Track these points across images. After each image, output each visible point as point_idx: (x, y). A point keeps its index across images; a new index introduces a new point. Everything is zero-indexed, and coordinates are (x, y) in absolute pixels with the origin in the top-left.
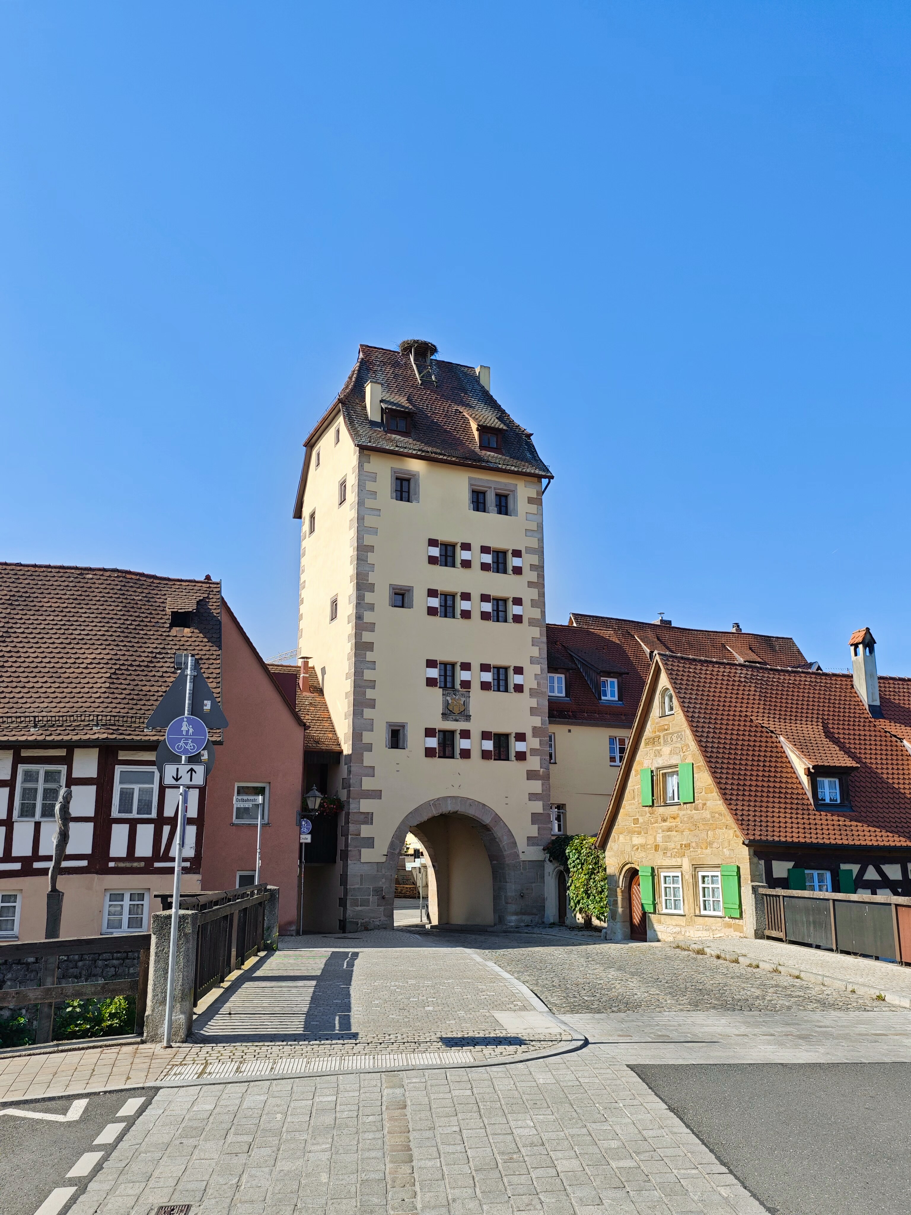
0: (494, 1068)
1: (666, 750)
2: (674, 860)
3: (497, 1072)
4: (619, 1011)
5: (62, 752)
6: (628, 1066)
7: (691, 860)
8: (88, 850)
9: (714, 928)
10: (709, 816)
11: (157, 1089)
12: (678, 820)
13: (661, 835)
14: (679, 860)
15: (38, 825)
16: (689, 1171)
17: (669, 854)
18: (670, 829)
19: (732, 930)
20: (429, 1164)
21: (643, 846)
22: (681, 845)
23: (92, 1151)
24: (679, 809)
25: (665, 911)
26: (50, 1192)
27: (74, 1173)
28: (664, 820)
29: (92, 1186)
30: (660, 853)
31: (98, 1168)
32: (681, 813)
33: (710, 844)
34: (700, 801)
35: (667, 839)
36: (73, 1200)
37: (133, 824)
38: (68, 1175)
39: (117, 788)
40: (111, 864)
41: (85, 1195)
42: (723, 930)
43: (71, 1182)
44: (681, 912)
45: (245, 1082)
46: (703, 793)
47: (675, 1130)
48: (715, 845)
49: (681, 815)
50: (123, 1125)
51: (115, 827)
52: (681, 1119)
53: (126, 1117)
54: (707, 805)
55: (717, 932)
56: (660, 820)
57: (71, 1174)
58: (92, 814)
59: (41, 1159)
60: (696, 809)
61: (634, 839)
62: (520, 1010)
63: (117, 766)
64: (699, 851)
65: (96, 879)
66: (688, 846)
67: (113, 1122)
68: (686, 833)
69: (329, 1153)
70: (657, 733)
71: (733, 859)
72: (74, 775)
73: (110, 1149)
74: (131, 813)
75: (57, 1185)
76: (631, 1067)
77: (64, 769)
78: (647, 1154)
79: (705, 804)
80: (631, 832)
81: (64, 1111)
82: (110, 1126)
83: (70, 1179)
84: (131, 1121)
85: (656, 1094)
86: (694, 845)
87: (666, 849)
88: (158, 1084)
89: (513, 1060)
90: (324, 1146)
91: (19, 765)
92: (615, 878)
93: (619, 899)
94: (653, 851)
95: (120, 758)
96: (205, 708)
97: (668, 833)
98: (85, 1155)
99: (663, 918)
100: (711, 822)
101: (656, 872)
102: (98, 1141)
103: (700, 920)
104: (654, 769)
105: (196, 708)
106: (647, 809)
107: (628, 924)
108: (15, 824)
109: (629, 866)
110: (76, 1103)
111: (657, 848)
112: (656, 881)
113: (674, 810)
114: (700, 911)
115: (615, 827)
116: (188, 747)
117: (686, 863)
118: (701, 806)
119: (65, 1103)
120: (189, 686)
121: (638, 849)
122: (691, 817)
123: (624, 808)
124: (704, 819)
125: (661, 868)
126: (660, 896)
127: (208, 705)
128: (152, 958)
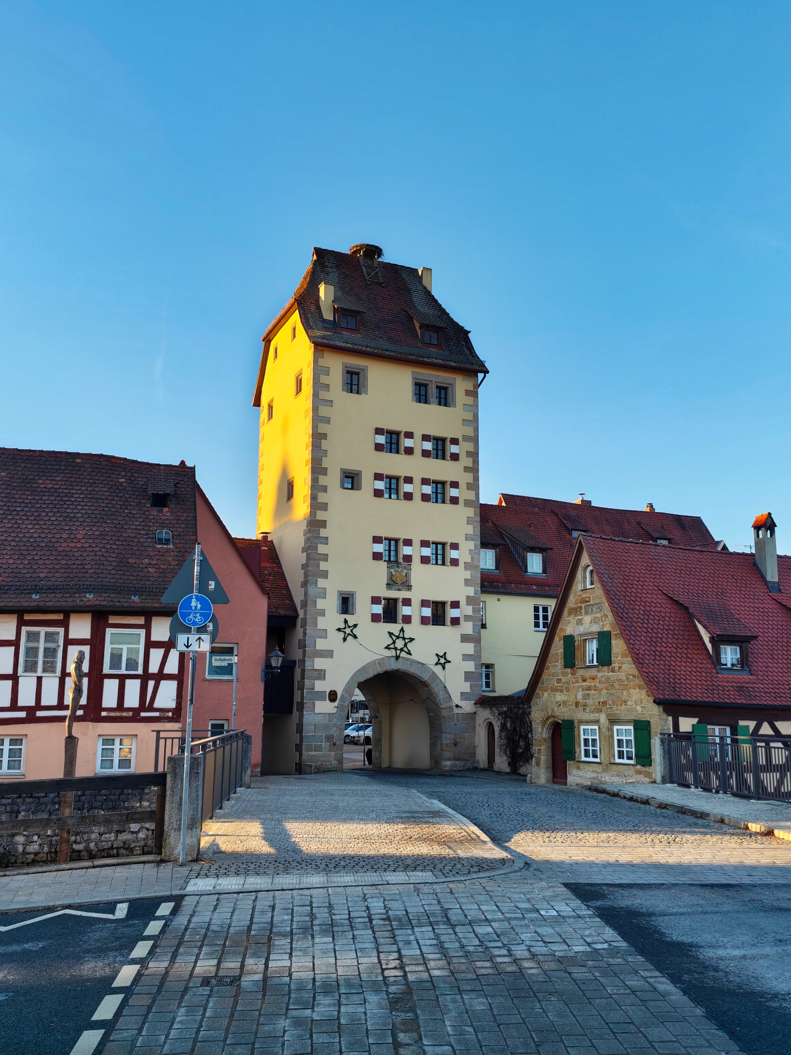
1: (587, 619)
2: (592, 715)
5: (60, 617)
6: (562, 884)
7: (607, 715)
9: (626, 774)
10: (624, 678)
11: (182, 897)
12: (597, 680)
13: (581, 694)
14: (597, 715)
15: (39, 679)
17: (588, 710)
18: (589, 688)
19: (642, 776)
21: (564, 702)
22: (599, 702)
23: (144, 940)
24: (598, 671)
25: (584, 759)
26: (121, 968)
27: (135, 954)
28: (584, 681)
29: (150, 964)
30: (581, 708)
31: (152, 952)
32: (600, 675)
33: (625, 702)
34: (617, 664)
35: (586, 696)
36: (140, 973)
37: (122, 679)
38: (130, 957)
39: (108, 648)
40: (104, 714)
41: (149, 971)
42: (634, 777)
43: (134, 961)
44: (598, 760)
45: (252, 892)
46: (620, 657)
48: (629, 703)
49: (599, 676)
50: (163, 922)
51: (106, 681)
53: (163, 916)
54: (623, 668)
55: (629, 778)
56: (580, 680)
60: (613, 671)
61: (557, 696)
63: (107, 629)
64: (615, 707)
65: (91, 726)
66: (604, 703)
67: (154, 920)
68: (604, 692)
70: (579, 605)
72: (71, 636)
73: (157, 939)
74: (120, 669)
75: (125, 963)
76: (565, 885)
77: (61, 630)
79: (620, 667)
80: (554, 690)
81: (112, 912)
82: (152, 923)
83: (133, 959)
84: (168, 919)
86: (610, 702)
87: (585, 705)
88: (182, 892)
91: (23, 628)
92: (540, 730)
93: (543, 748)
94: (574, 707)
95: (110, 622)
96: (210, 587)
97: (588, 692)
98: (140, 943)
99: (581, 765)
100: (626, 682)
101: (576, 725)
102: (147, 932)
103: (615, 767)
104: (575, 635)
105: (203, 588)
106: (569, 670)
107: (551, 770)
108: (20, 678)
109: (552, 719)
110: (119, 906)
111: (577, 704)
112: (576, 733)
113: (593, 672)
114: (614, 759)
115: (539, 685)
116: (197, 620)
117: (603, 718)
118: (617, 668)
119: (110, 907)
120: (196, 569)
121: (560, 705)
122: (608, 678)
123: (548, 669)
124: (620, 680)
125: (581, 722)
126: (580, 746)
127: (212, 585)
128: (169, 793)
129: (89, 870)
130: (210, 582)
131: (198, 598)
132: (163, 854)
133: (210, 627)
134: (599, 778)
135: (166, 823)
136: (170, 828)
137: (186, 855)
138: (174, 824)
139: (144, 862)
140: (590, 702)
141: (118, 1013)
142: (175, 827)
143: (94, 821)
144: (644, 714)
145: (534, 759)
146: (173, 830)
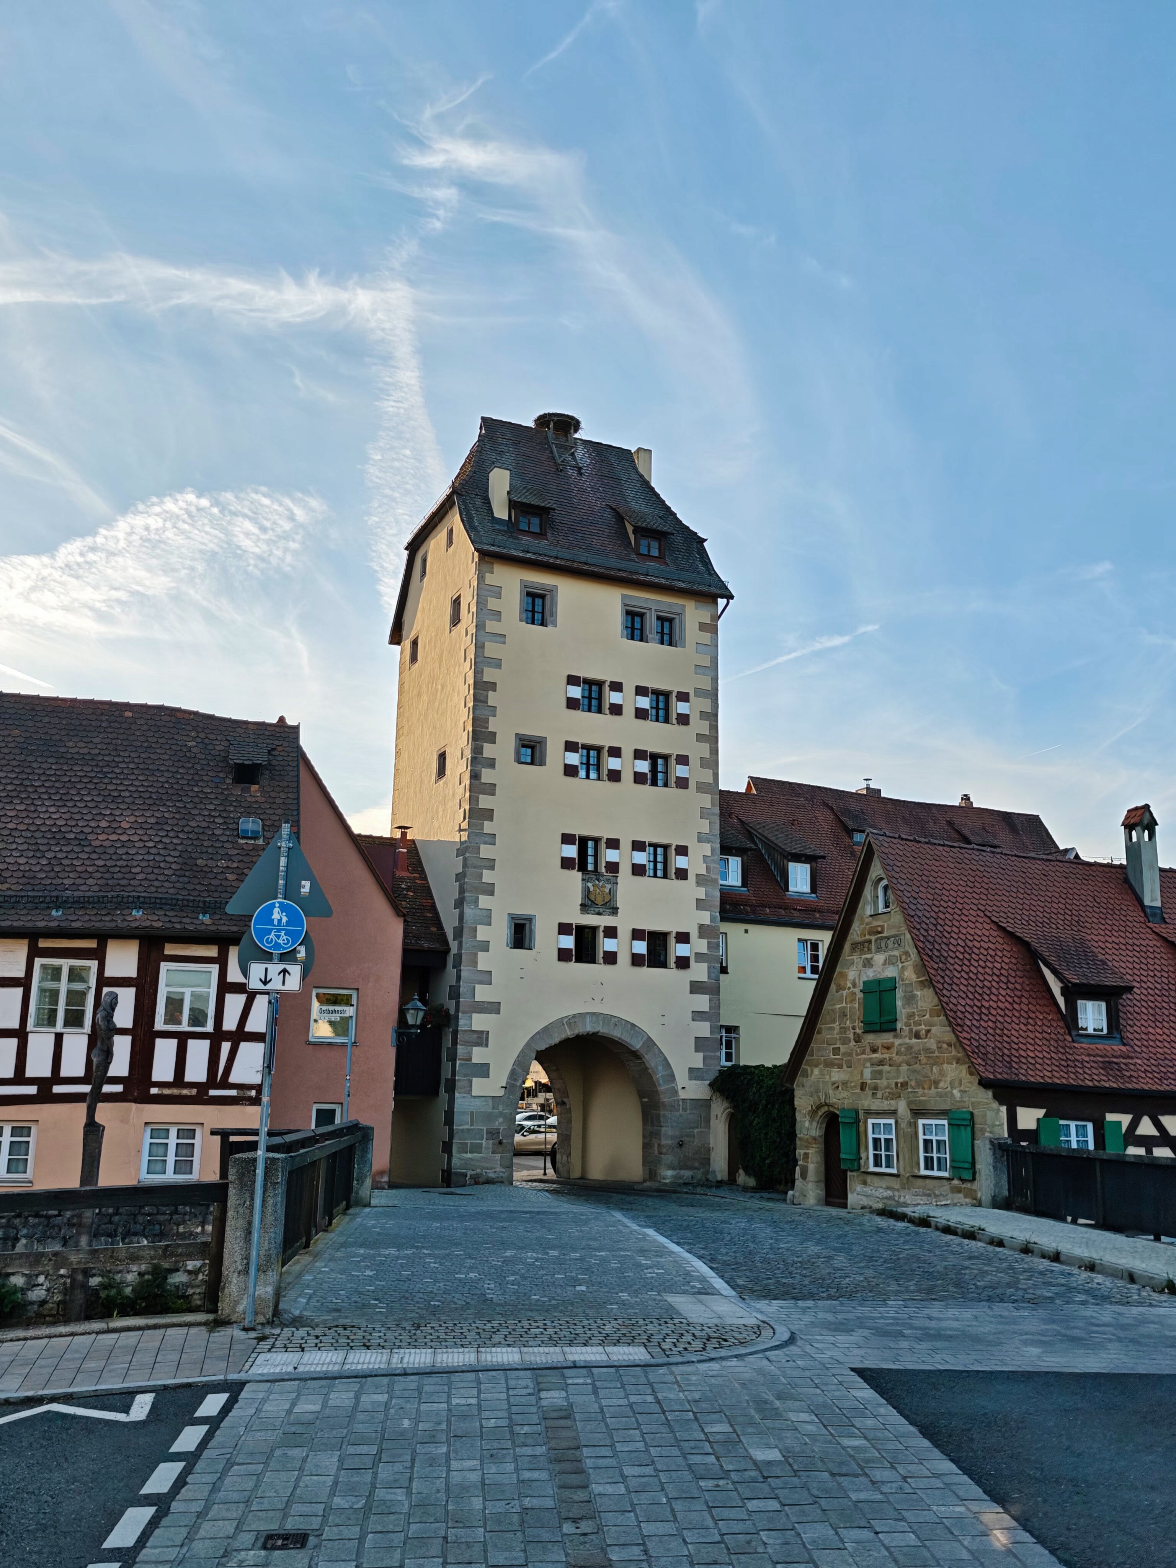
0: (678, 1368)
1: (878, 959)
2: (886, 1102)
3: (682, 1373)
5: (93, 944)
6: (853, 1369)
7: (909, 1104)
8: (125, 1073)
9: (937, 1192)
10: (934, 1047)
11: (243, 1385)
12: (894, 1050)
13: (869, 1070)
14: (893, 1102)
15: (59, 1037)
17: (879, 1095)
18: (881, 1063)
19: (961, 1195)
21: (845, 1083)
22: (896, 1084)
23: (169, 1461)
24: (895, 1036)
25: (872, 1169)
26: (122, 1513)
27: (150, 1488)
28: (874, 1051)
29: (174, 1506)
30: (868, 1092)
31: (181, 1483)
32: (897, 1042)
33: (936, 1083)
34: (923, 1027)
35: (876, 1075)
36: (154, 1523)
37: (183, 1039)
38: (142, 1492)
39: (163, 992)
40: (154, 1091)
41: (167, 1518)
42: (948, 1197)
43: (149, 1500)
44: (894, 1171)
45: (356, 1377)
46: (928, 1016)
48: (941, 1085)
49: (896, 1044)
50: (205, 1428)
51: (159, 1042)
53: (208, 1418)
54: (931, 1033)
55: (941, 1198)
56: (868, 1050)
60: (916, 1037)
61: (833, 1074)
62: (698, 1293)
63: (162, 964)
64: (920, 1091)
65: (134, 1109)
66: (905, 1085)
67: (192, 1424)
68: (904, 1068)
69: (480, 1472)
70: (867, 937)
71: (966, 1104)
72: (108, 973)
73: (192, 1459)
74: (181, 1024)
75: (131, 1504)
76: (859, 1372)
77: (94, 965)
78: (895, 1485)
79: (928, 1031)
80: (830, 1064)
81: (126, 1409)
82: (188, 1430)
83: (147, 1496)
84: (215, 1423)
85: (892, 1406)
86: (913, 1083)
87: (876, 1088)
88: (242, 1376)
91: (36, 959)
92: (807, 1124)
93: (811, 1151)
94: (859, 1091)
95: (166, 953)
96: (302, 890)
97: (880, 1068)
98: (161, 1466)
99: (869, 1179)
100: (937, 1054)
101: (861, 1116)
102: (176, 1448)
103: (920, 1182)
105: (291, 891)
107: (823, 1185)
108: (30, 1035)
109: (826, 1108)
110: (139, 1398)
111: (863, 1087)
112: (862, 1129)
113: (887, 1039)
114: (919, 1169)
115: (807, 1058)
116: (280, 941)
117: (902, 1107)
118: (923, 1032)
119: (125, 1398)
120: (283, 861)
121: (838, 1087)
122: (910, 1048)
123: (819, 1033)
124: (927, 1050)
125: (869, 1113)
126: (867, 1149)
127: (306, 887)
128: (230, 1213)
129: (100, 1337)
130: (303, 882)
131: (283, 908)
132: (220, 1312)
133: (302, 953)
134: (897, 1199)
135: (226, 1262)
136: (232, 1270)
137: (256, 1314)
138: (238, 1264)
139: (190, 1325)
140: (882, 1083)
142: (240, 1268)
143: (112, 1257)
144: (964, 1102)
145: (798, 1168)
146: (236, 1274)
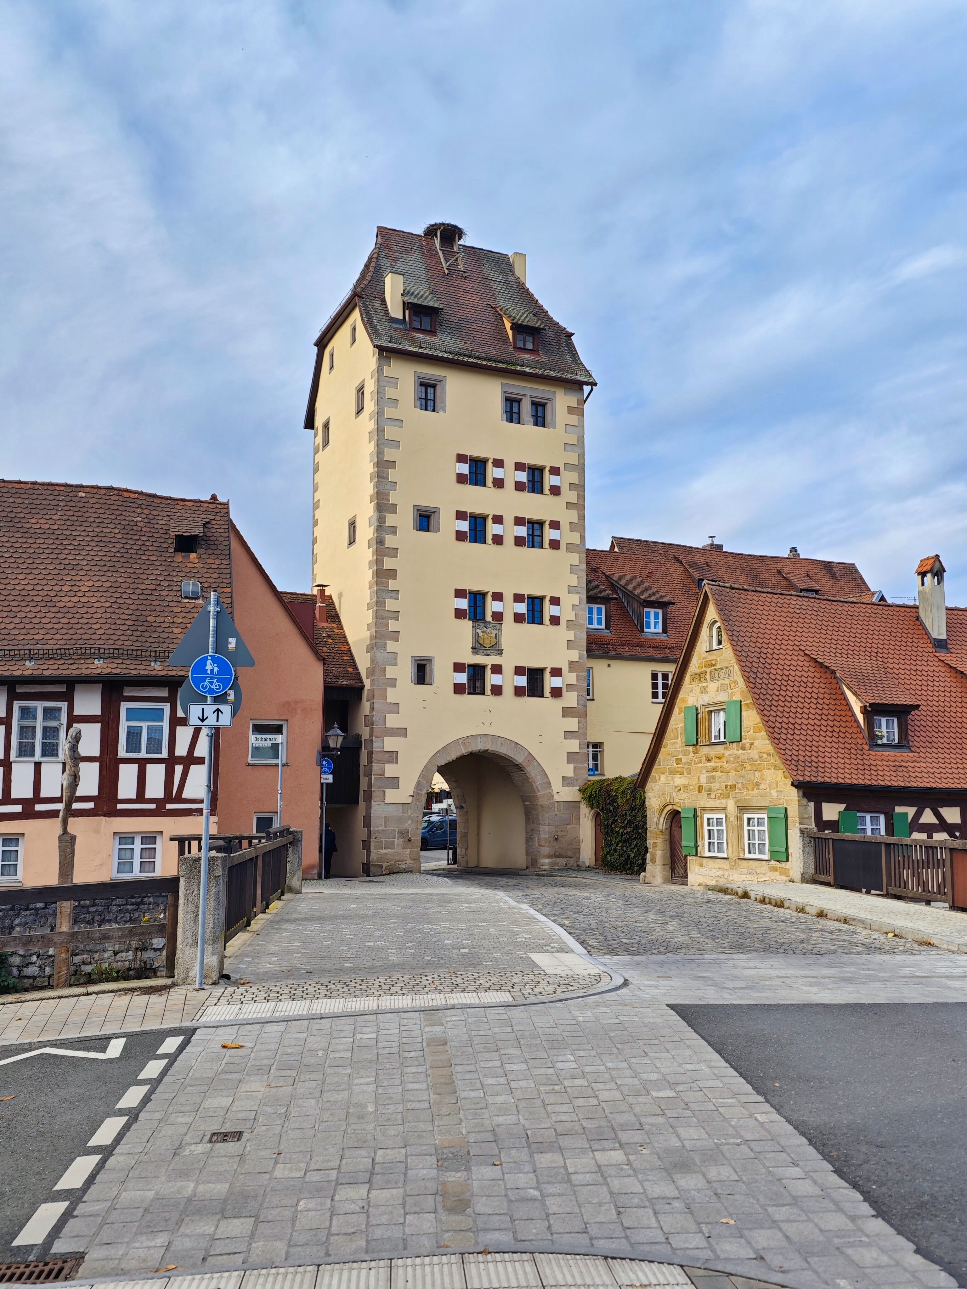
0: (533, 1007)
1: (712, 686)
2: (718, 801)
3: (536, 1011)
4: (659, 953)
5: (62, 689)
6: (668, 1005)
7: (736, 802)
8: (95, 793)
9: (758, 871)
10: (756, 756)
11: (194, 1030)
12: (724, 760)
13: (705, 776)
14: (723, 801)
15: (38, 765)
16: (726, 1100)
17: (713, 796)
18: (714, 770)
19: (777, 873)
20: (473, 1094)
21: (685, 787)
22: (726, 787)
23: (137, 1085)
24: (726, 749)
25: (707, 854)
26: (102, 1122)
27: (123, 1103)
28: (709, 760)
29: (141, 1116)
30: (704, 793)
31: (146, 1099)
32: (727, 753)
33: (758, 785)
34: (748, 740)
35: (711, 779)
36: (126, 1128)
37: (142, 764)
38: (117, 1107)
39: (124, 726)
40: (120, 806)
41: (137, 1124)
42: (767, 875)
43: (121, 1113)
44: (724, 855)
45: (283, 1021)
46: (751, 732)
47: (714, 1064)
48: (762, 786)
49: (726, 755)
50: (165, 1061)
51: (122, 767)
52: (720, 1054)
53: (167, 1054)
54: (755, 744)
55: (761, 875)
56: (704, 759)
57: (120, 1105)
58: (98, 754)
59: (87, 1093)
60: (743, 748)
61: (676, 779)
62: (558, 952)
63: (122, 703)
64: (745, 792)
65: (104, 822)
66: (733, 787)
67: (155, 1059)
68: (732, 773)
69: (374, 1086)
70: (704, 669)
71: (781, 801)
72: (76, 712)
73: (155, 1083)
74: (140, 752)
75: (109, 1115)
76: (672, 1007)
77: (64, 705)
78: (686, 1085)
79: (752, 744)
80: (673, 772)
81: (104, 1050)
82: (151, 1063)
83: (120, 1110)
84: (172, 1058)
85: (695, 1031)
86: (740, 786)
87: (710, 790)
88: (194, 1024)
89: (552, 999)
90: (368, 1080)
91: (15, 702)
92: (655, 820)
93: (659, 841)
94: (696, 792)
95: (125, 694)
96: (229, 646)
97: (713, 774)
98: (132, 1088)
99: (705, 861)
100: (758, 762)
101: (699, 814)
102: (142, 1076)
103: (744, 863)
104: (699, 706)
105: (220, 646)
106: (691, 748)
107: (668, 867)
108: (13, 765)
109: (670, 807)
110: (113, 1042)
111: (700, 789)
112: (699, 822)
113: (719, 749)
114: (744, 853)
115: (655, 767)
116: (213, 687)
117: (731, 805)
118: (748, 745)
119: (102, 1042)
120: (212, 623)
121: (680, 790)
122: (737, 757)
123: (665, 747)
124: (751, 760)
125: (705, 810)
126: (703, 838)
127: (232, 643)
128: (181, 901)
129: (81, 998)
130: (230, 639)
131: (214, 660)
132: (176, 977)
133: (232, 696)
134: (726, 877)
135: (179, 938)
136: (184, 943)
137: (205, 977)
138: (188, 939)
140: (715, 786)
141: (91, 1180)
142: (190, 942)
143: (88, 937)
144: (780, 799)
145: (648, 855)
146: (188, 947)
